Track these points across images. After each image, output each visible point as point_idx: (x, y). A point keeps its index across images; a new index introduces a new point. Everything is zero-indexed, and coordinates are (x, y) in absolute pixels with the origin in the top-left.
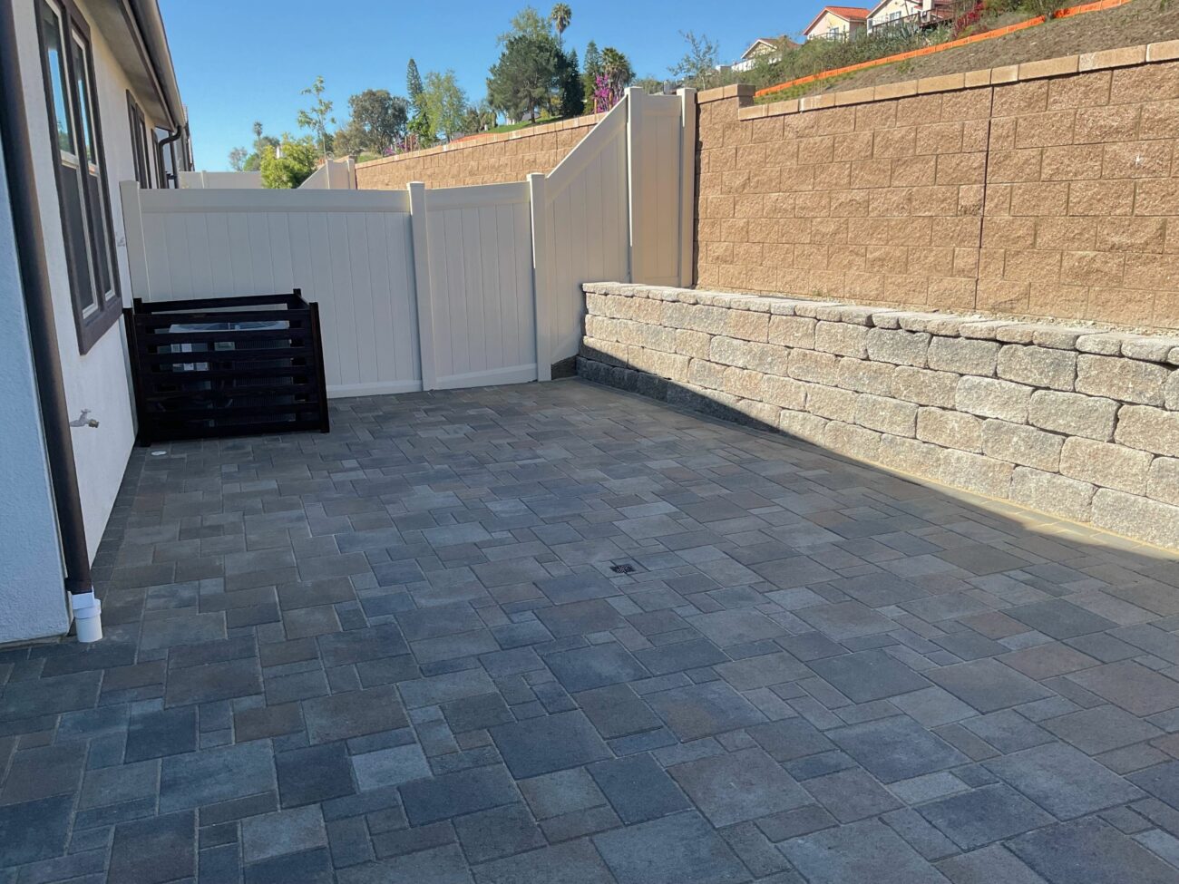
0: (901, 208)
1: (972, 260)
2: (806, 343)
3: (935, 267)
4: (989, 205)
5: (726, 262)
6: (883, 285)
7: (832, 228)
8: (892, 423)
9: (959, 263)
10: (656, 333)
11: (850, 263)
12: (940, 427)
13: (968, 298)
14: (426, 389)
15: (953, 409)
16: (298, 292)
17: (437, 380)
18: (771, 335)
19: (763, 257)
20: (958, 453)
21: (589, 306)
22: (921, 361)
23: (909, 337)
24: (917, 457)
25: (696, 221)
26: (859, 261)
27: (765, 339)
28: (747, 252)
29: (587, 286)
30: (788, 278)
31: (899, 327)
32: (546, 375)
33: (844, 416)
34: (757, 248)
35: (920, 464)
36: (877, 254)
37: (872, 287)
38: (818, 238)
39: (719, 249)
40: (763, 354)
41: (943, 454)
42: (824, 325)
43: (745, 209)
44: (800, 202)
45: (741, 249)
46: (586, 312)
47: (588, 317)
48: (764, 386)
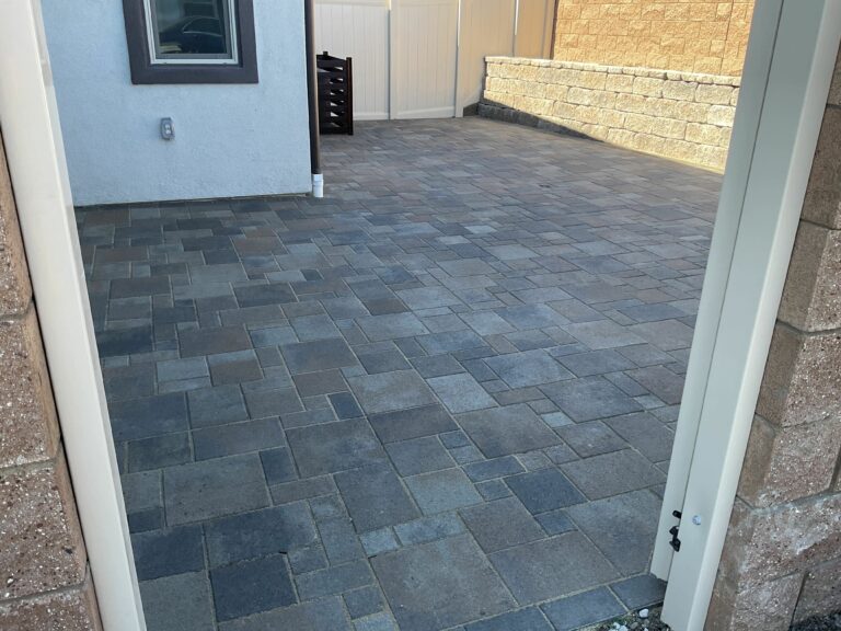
0: (682, 16)
1: (721, 47)
2: (628, 89)
3: (699, 51)
4: (734, 15)
5: (573, 46)
6: (669, 61)
7: (641, 26)
8: (673, 132)
9: (714, 49)
10: (535, 86)
11: (651, 48)
12: (698, 133)
13: (717, 69)
14: (392, 118)
15: (706, 123)
16: (350, 59)
17: (398, 114)
18: (607, 85)
19: (597, 44)
20: (706, 146)
21: (489, 72)
22: (692, 98)
23: (686, 84)
24: (684, 149)
25: (555, 20)
26: (656, 47)
27: (602, 88)
28: (587, 40)
29: (488, 59)
30: (612, 57)
31: (681, 79)
32: (460, 114)
33: (646, 130)
34: (594, 38)
35: (685, 153)
36: (667, 43)
37: (663, 61)
38: (632, 32)
39: (569, 38)
40: (602, 96)
41: (698, 147)
42: (639, 79)
43: (586, 14)
44: (623, 10)
45: (584, 38)
46: (486, 75)
47: (488, 78)
48: (600, 115)
